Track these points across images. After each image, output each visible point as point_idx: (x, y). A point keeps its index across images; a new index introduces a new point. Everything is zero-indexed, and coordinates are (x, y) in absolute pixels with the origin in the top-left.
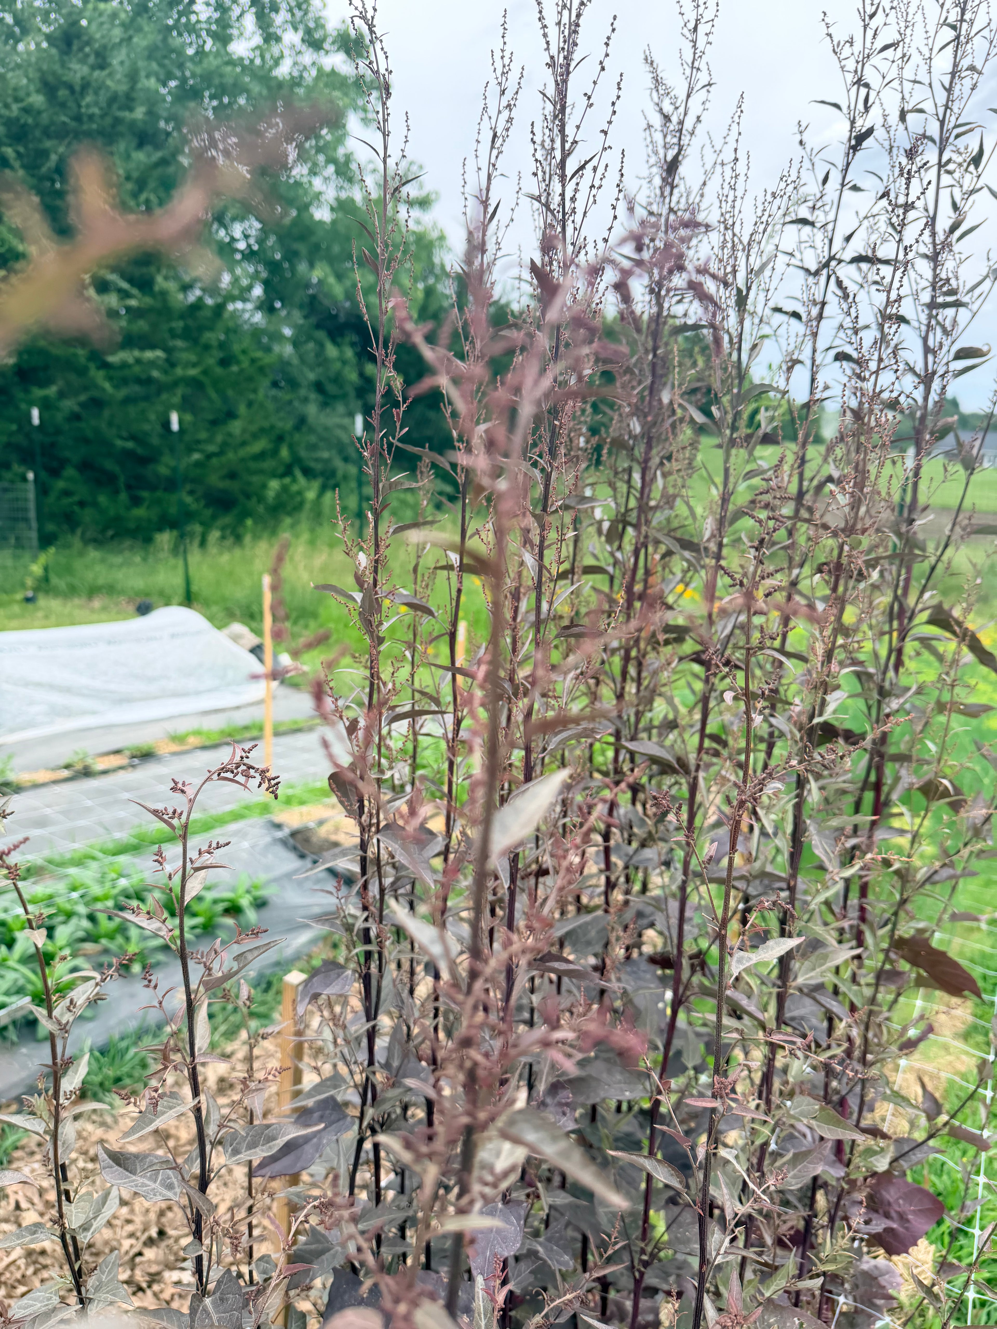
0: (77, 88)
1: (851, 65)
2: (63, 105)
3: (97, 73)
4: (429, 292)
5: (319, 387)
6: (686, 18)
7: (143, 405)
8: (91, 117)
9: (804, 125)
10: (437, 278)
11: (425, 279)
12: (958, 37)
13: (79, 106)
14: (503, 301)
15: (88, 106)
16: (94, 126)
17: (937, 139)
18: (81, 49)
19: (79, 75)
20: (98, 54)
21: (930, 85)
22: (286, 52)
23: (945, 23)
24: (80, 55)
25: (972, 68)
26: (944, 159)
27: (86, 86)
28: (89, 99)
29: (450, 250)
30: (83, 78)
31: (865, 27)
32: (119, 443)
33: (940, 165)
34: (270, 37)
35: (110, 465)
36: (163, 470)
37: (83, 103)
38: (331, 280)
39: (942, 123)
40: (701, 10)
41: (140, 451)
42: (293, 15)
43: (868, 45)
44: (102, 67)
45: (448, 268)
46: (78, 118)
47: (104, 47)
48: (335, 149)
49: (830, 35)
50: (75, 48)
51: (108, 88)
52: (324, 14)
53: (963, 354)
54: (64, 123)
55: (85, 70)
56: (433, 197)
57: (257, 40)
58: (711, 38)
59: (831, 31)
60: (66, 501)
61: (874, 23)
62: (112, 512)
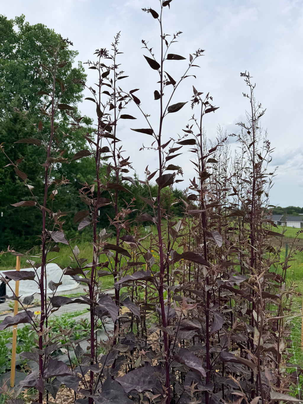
0: (18, 131)
2: (13, 135)
3: (23, 127)
5: (77, 206)
7: (30, 211)
8: (21, 138)
20: (23, 123)
24: (19, 123)
28: (20, 134)
30: (19, 129)
32: (23, 222)
34: (66, 119)
35: (19, 228)
36: (35, 229)
38: (82, 178)
41: (28, 224)
46: (17, 138)
47: (25, 122)
48: (84, 145)
50: (17, 122)
51: (26, 131)
52: (80, 114)
54: (13, 139)
57: (62, 119)
60: (6, 239)
62: (20, 241)
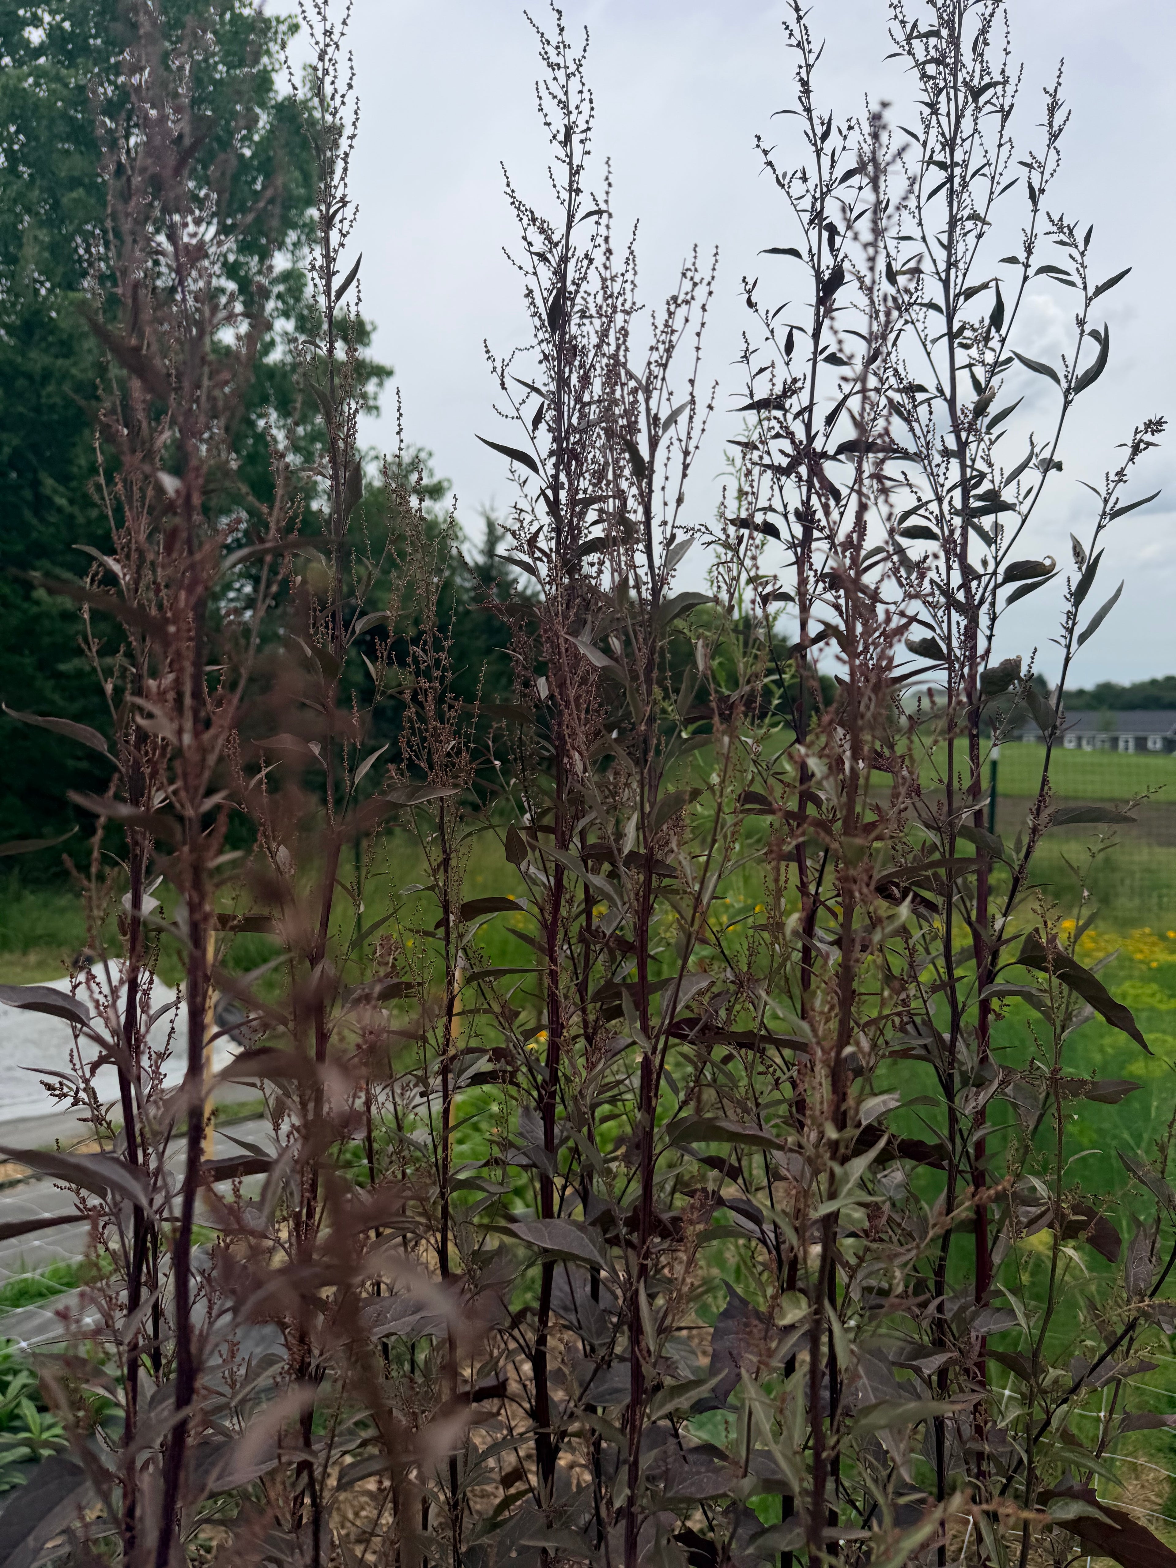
0: (38, 378)
1: (806, 203)
2: (21, 395)
3: (60, 362)
4: (447, 585)
6: (554, 128)
8: (52, 408)
9: (751, 282)
10: (453, 571)
11: (440, 571)
12: (950, 179)
13: (39, 396)
14: (529, 592)
15: (49, 396)
16: (55, 417)
17: (943, 306)
18: (44, 339)
19: (39, 365)
20: (63, 343)
21: (924, 238)
22: (278, 339)
23: (931, 161)
24: (43, 345)
25: (974, 217)
26: (956, 326)
27: (47, 375)
28: (50, 388)
29: (465, 538)
30: (44, 369)
31: (819, 152)
33: (951, 336)
34: (260, 325)
37: (44, 393)
39: (946, 283)
40: (573, 118)
42: (284, 302)
43: (826, 177)
44: (66, 356)
45: (468, 559)
46: (37, 410)
47: (71, 336)
49: (770, 164)
50: (36, 337)
51: (73, 377)
53: (1016, 572)
54: (21, 414)
55: (47, 360)
56: (445, 484)
57: (246, 328)
58: (588, 146)
59: (770, 157)
61: (828, 147)
